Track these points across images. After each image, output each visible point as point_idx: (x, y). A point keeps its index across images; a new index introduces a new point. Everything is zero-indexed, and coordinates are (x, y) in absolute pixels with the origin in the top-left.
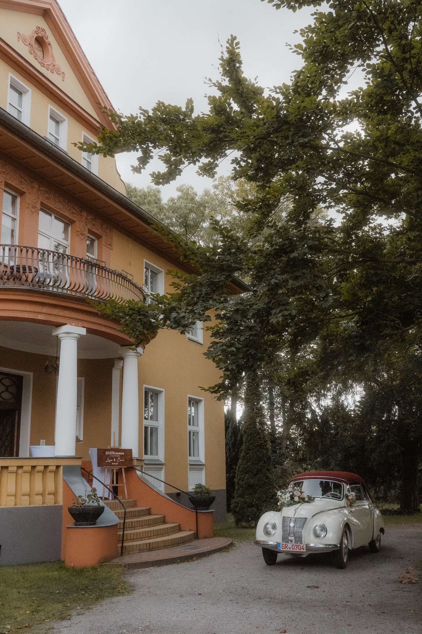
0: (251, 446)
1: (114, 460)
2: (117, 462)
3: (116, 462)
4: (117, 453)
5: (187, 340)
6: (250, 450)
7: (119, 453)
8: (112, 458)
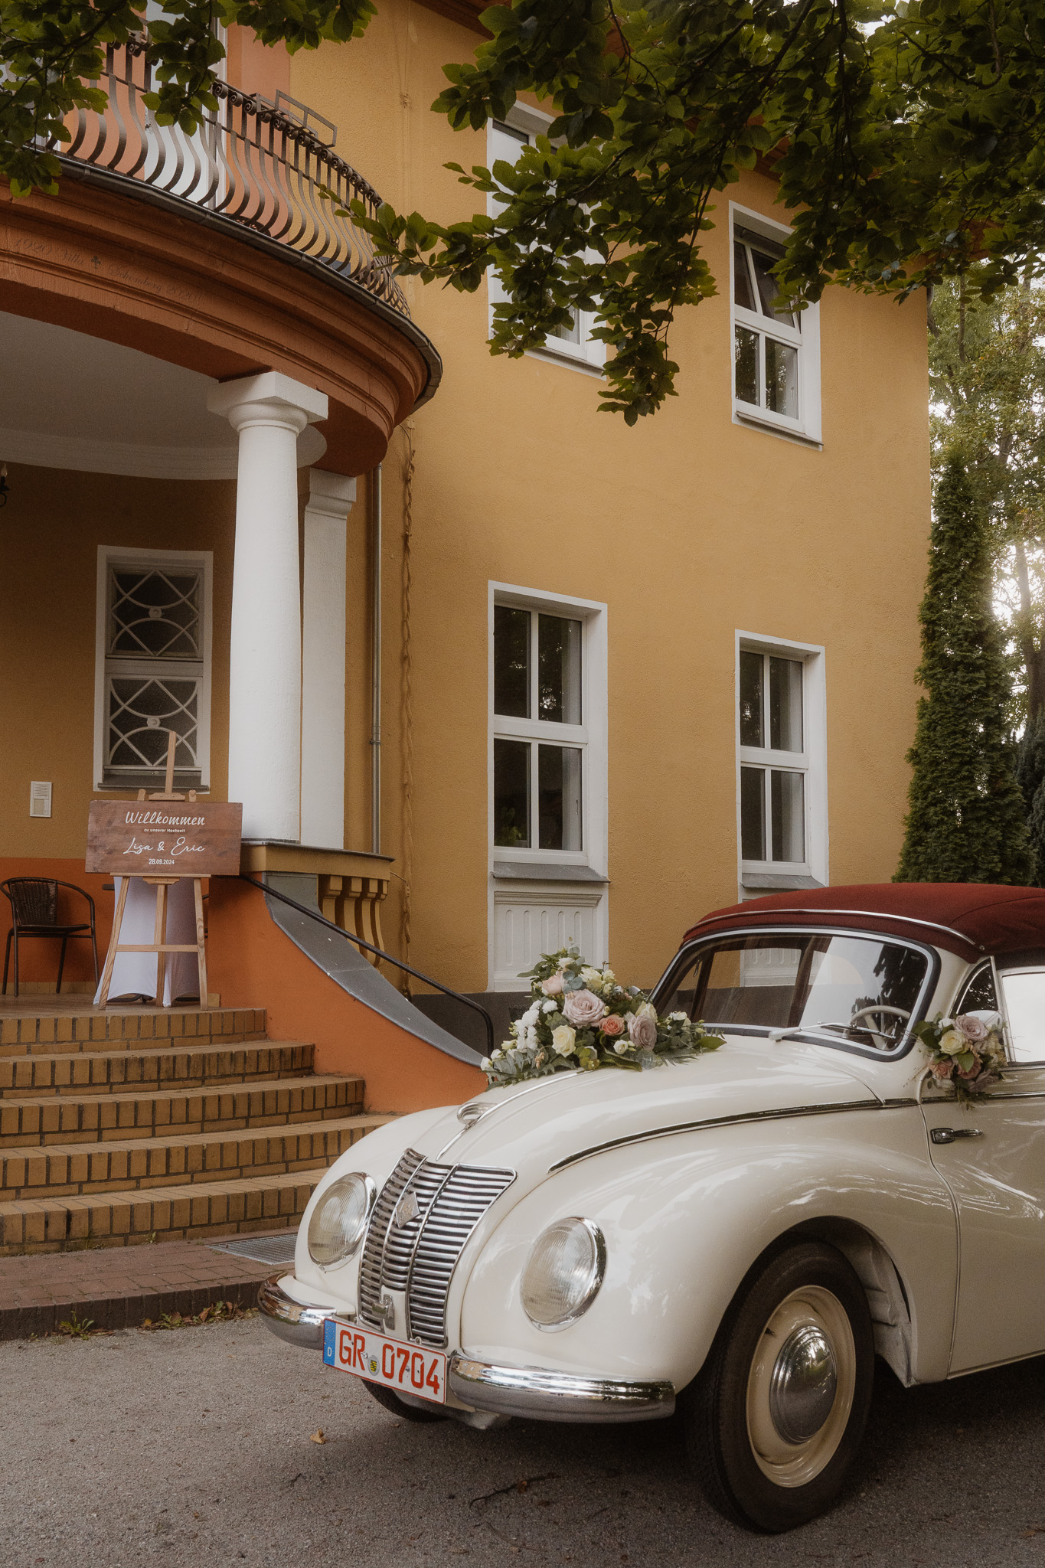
0: (932, 810)
1: (161, 848)
2: (170, 857)
3: (164, 855)
4: (174, 821)
5: (735, 421)
6: (927, 827)
7: (185, 821)
8: (153, 838)
